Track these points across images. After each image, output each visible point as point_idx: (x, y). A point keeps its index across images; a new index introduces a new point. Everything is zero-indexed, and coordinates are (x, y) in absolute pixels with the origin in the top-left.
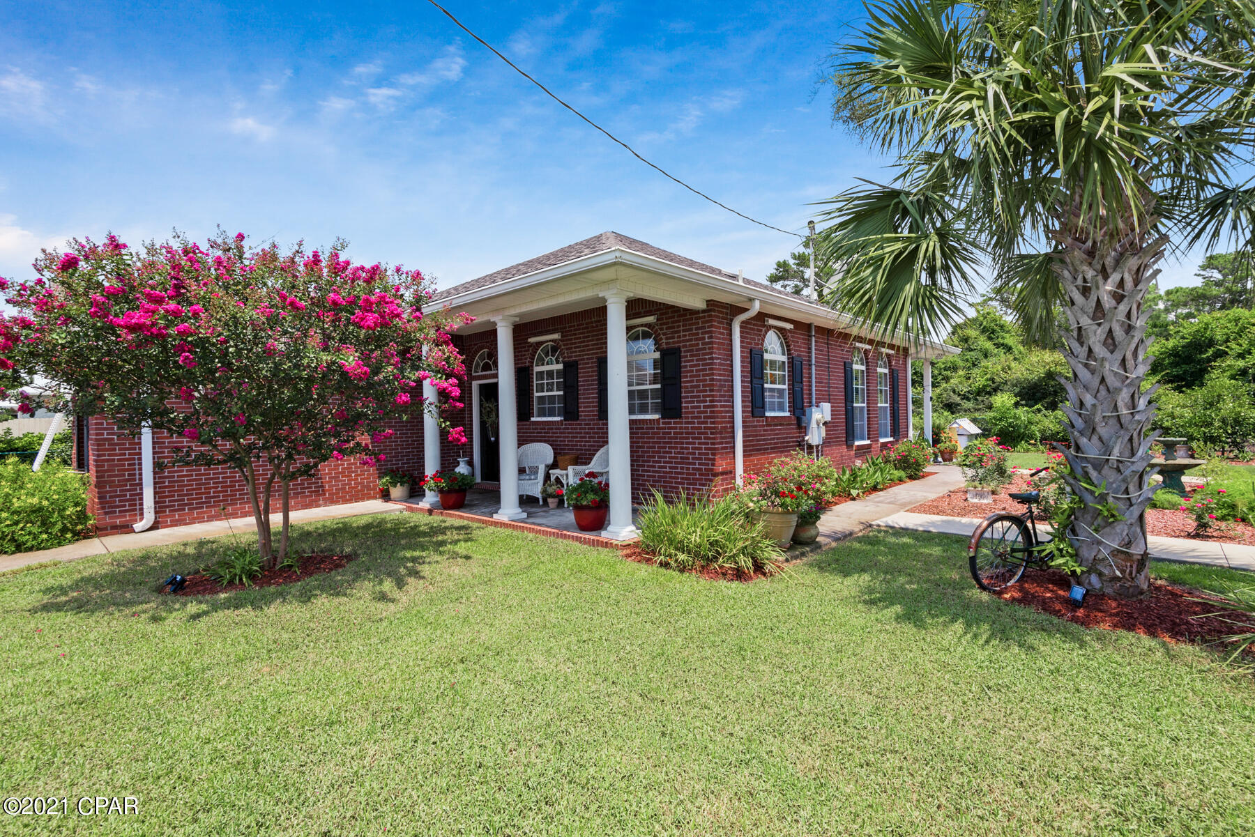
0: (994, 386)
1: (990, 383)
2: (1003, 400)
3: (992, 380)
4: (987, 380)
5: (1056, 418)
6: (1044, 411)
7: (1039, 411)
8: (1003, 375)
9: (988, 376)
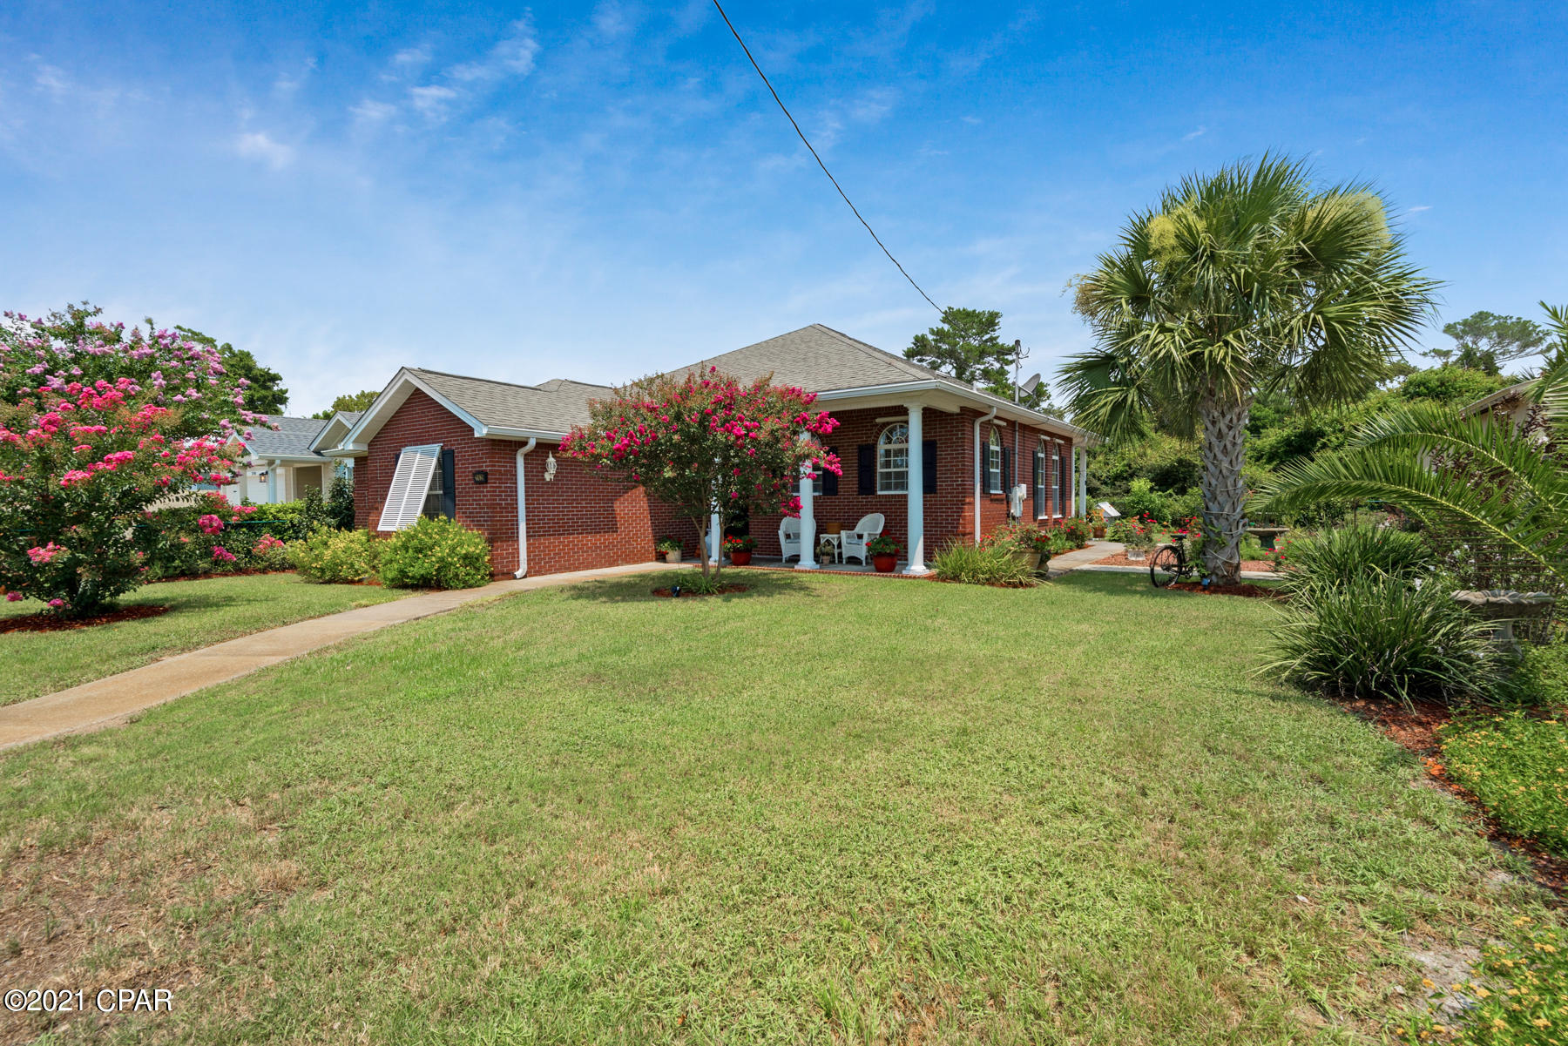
0: (1130, 471)
1: (1127, 468)
2: (1140, 485)
3: (1129, 466)
4: (1124, 465)
5: (1185, 502)
6: (1175, 496)
7: (1171, 495)
8: (1140, 461)
9: (1125, 462)
